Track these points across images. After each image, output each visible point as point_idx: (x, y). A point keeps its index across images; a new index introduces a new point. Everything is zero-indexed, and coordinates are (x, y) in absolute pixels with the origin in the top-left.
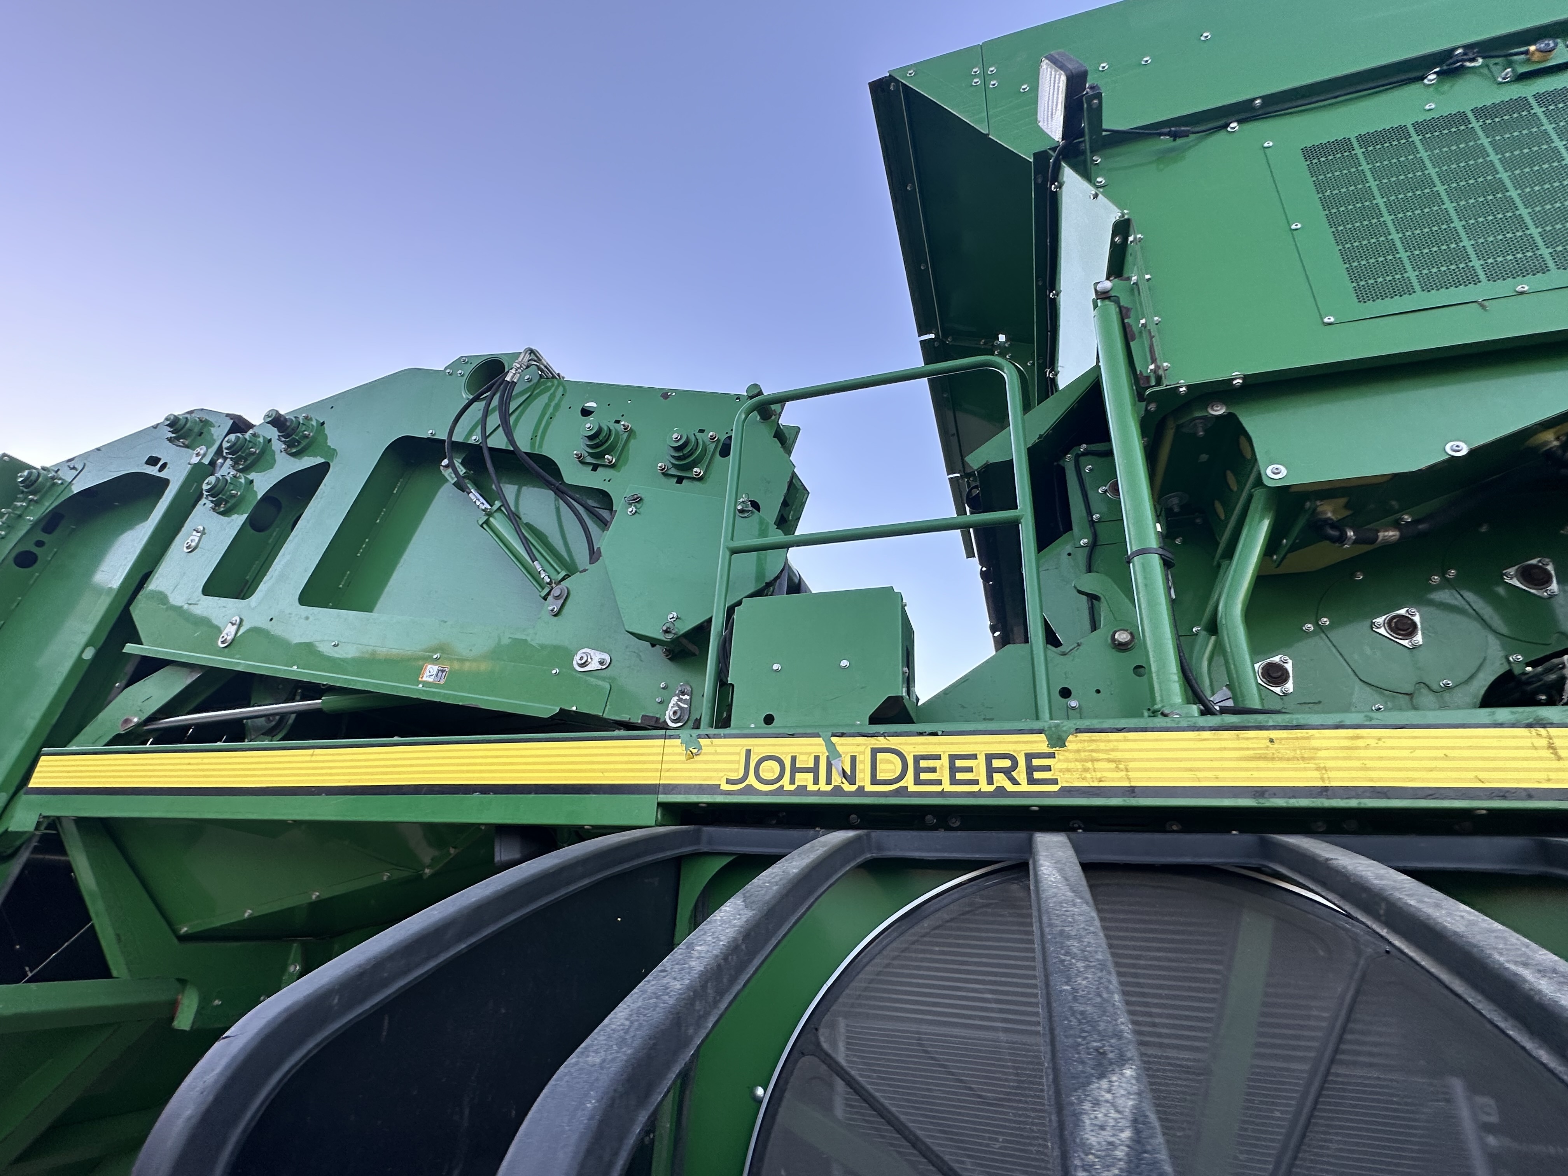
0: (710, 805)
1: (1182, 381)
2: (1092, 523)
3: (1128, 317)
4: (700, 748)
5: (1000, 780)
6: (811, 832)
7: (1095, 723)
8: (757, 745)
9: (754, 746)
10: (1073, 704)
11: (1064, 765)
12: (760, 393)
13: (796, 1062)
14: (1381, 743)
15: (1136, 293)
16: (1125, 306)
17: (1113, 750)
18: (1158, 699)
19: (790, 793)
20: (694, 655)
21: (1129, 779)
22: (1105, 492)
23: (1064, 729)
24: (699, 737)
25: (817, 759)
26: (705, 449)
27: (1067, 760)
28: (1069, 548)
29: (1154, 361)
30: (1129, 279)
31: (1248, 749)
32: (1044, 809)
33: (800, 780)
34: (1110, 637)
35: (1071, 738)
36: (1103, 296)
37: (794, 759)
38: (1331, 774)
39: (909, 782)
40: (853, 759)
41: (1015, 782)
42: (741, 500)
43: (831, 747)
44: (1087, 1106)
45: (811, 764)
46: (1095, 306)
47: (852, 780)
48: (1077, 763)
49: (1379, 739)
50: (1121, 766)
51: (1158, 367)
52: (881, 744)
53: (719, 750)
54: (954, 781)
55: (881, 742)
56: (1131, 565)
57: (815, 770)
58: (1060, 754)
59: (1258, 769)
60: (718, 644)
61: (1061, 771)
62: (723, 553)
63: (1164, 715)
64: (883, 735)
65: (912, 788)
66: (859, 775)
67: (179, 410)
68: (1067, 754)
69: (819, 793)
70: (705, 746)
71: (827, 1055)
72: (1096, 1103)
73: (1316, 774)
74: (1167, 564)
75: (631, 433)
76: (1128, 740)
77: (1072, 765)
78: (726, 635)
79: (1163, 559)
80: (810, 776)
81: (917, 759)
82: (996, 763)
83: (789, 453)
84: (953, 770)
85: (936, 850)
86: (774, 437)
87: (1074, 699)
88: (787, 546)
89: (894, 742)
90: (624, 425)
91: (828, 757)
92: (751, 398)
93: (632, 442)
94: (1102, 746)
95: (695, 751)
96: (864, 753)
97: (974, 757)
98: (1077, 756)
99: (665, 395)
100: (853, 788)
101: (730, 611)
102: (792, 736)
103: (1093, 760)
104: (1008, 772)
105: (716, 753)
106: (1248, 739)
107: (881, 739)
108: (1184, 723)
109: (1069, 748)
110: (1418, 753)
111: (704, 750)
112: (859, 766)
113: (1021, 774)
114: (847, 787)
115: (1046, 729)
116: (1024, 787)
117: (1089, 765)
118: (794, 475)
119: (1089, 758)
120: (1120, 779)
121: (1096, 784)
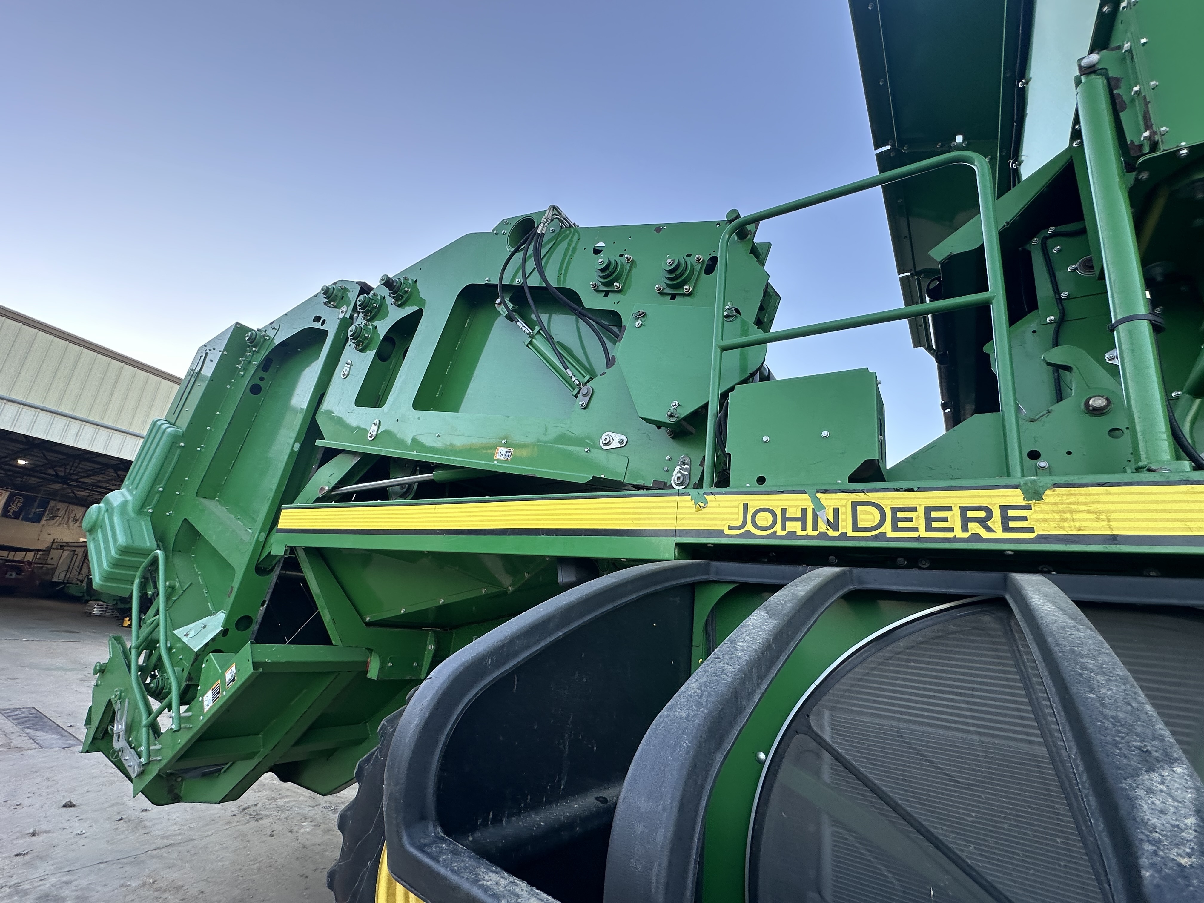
0: (716, 545)
1: (1184, 144)
2: (1060, 300)
3: (1118, 87)
4: (706, 502)
5: (975, 528)
6: (800, 568)
7: (1075, 479)
8: (752, 500)
9: (749, 500)
10: (1043, 464)
11: (1041, 516)
12: (738, 216)
13: (792, 738)
15: (1128, 60)
16: (1115, 76)
17: (1094, 503)
18: (1143, 456)
19: (781, 537)
20: (692, 434)
21: (1111, 529)
22: (1075, 270)
23: (1041, 484)
24: (705, 494)
25: (804, 511)
26: (692, 270)
27: (1044, 512)
28: (1034, 326)
29: (1148, 127)
30: (1120, 48)
32: (1017, 553)
33: (791, 527)
34: (1083, 404)
35: (1048, 492)
36: (1089, 71)
37: (784, 511)
39: (887, 529)
40: (836, 511)
41: (989, 529)
42: (727, 307)
43: (816, 502)
44: (1141, 792)
45: (799, 515)
46: (1078, 82)
47: (835, 527)
48: (1054, 514)
50: (1103, 517)
51: (1154, 133)
52: (861, 499)
53: (722, 504)
54: (929, 529)
55: (861, 497)
56: (1115, 333)
57: (803, 519)
58: (1037, 506)
60: (715, 425)
61: (1037, 520)
62: (715, 351)
63: (1150, 470)
64: (863, 491)
65: (890, 534)
66: (842, 524)
67: (329, 284)
68: (1043, 506)
69: (807, 537)
70: (711, 501)
71: (817, 735)
72: (1150, 791)
74: (1156, 329)
75: (632, 263)
76: (1110, 494)
77: (1049, 516)
78: (720, 416)
79: (1153, 325)
80: (799, 524)
81: (894, 510)
82: (971, 514)
83: (764, 265)
84: (929, 520)
85: (912, 585)
86: (750, 253)
87: (1044, 460)
88: (765, 342)
89: (872, 497)
90: (627, 258)
91: (813, 509)
92: (731, 222)
93: (634, 271)
94: (1082, 499)
95: (702, 505)
96: (845, 506)
97: (949, 509)
98: (1055, 508)
99: (658, 229)
100: (837, 534)
101: (724, 396)
102: (782, 492)
103: (1071, 512)
104: (983, 522)
105: (719, 506)
107: (861, 494)
108: (1176, 478)
109: (1046, 501)
111: (710, 504)
112: (841, 517)
113: (996, 523)
114: (831, 533)
115: (1022, 484)
116: (999, 534)
117: (1068, 516)
118: (768, 284)
119: (1068, 509)
120: (1100, 529)
121: (1074, 532)
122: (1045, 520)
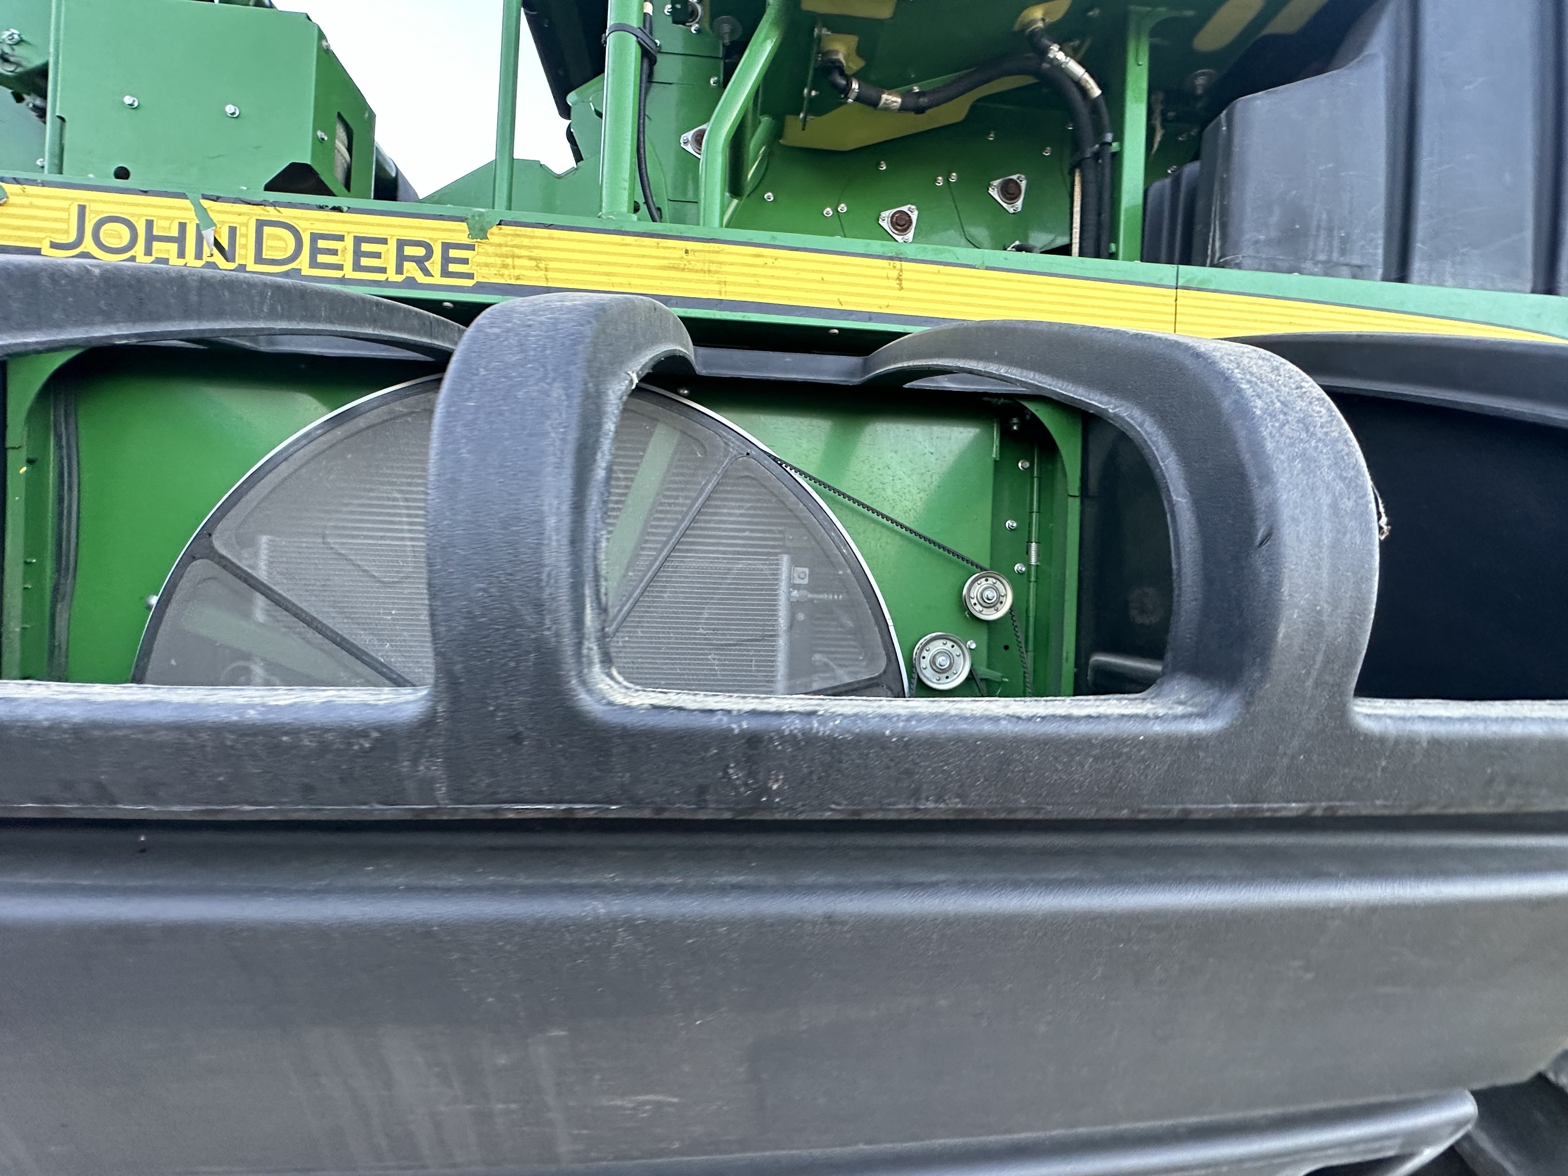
4: (5, 196)
5: (411, 269)
7: (522, 216)
8: (95, 201)
9: (89, 201)
11: (482, 259)
13: (187, 566)
14: (776, 263)
17: (536, 248)
21: (547, 279)
23: (487, 220)
25: (183, 227)
27: (487, 254)
31: (664, 258)
32: (456, 304)
33: (159, 251)
35: (493, 230)
37: (150, 224)
38: (729, 288)
39: (303, 263)
40: (233, 231)
41: (427, 273)
43: (202, 213)
47: (229, 256)
48: (497, 258)
49: (776, 259)
50: (542, 265)
52: (270, 216)
53: (37, 201)
54: (357, 267)
55: (271, 213)
57: (180, 240)
58: (481, 247)
59: (668, 279)
61: (478, 265)
64: (274, 204)
65: (306, 271)
66: (239, 251)
68: (487, 247)
69: (187, 269)
70: (15, 195)
73: (717, 287)
76: (554, 239)
77: (491, 260)
79: (640, 46)
80: (174, 247)
81: (315, 237)
82: (409, 251)
84: (358, 254)
89: (287, 215)
91: (198, 225)
94: (526, 242)
96: (246, 225)
97: (384, 241)
98: (496, 250)
100: (232, 266)
102: (149, 194)
103: (514, 257)
104: (420, 262)
105: (31, 206)
106: (665, 248)
109: (491, 241)
110: (803, 275)
111: (12, 200)
112: (240, 241)
113: (435, 265)
114: (223, 264)
115: (469, 217)
116: (437, 279)
117: (509, 261)
119: (511, 253)
120: (538, 278)
121: (513, 282)
122: (487, 265)
